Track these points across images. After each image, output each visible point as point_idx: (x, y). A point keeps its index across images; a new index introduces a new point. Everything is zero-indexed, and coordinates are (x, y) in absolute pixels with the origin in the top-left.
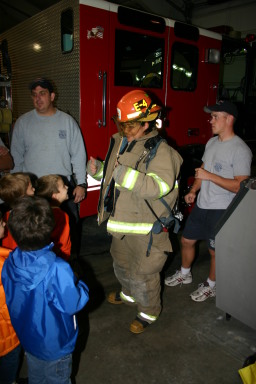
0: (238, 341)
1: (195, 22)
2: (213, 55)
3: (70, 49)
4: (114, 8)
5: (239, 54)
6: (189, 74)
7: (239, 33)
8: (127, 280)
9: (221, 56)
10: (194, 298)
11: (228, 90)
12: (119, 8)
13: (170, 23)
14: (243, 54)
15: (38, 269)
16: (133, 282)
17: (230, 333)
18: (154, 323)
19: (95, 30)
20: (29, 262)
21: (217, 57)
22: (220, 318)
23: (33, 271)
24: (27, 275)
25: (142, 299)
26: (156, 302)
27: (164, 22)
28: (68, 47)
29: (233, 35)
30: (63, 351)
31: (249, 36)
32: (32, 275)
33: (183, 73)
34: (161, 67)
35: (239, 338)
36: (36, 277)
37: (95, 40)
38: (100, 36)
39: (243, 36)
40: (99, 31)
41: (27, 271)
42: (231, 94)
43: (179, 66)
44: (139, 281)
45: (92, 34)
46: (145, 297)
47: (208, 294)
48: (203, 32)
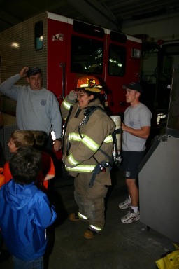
0: (155, 245)
1: (124, 31)
2: (136, 53)
3: (41, 48)
4: (70, 21)
5: (153, 53)
6: (120, 65)
7: (153, 39)
8: (82, 203)
9: (141, 53)
10: (123, 221)
11: (146, 76)
12: (74, 22)
13: (108, 32)
14: (156, 52)
15: (24, 197)
16: (86, 204)
17: (150, 239)
18: (100, 232)
19: (57, 36)
20: (19, 191)
21: (138, 54)
22: (143, 229)
23: (21, 198)
24: (17, 200)
25: (92, 216)
26: (101, 218)
27: (104, 31)
28: (39, 46)
29: (149, 40)
30: (36, 255)
31: (159, 41)
32: (20, 200)
33: (116, 65)
34: (102, 60)
35: (156, 243)
36: (22, 202)
37: (58, 42)
38: (61, 39)
39: (156, 41)
40: (60, 36)
41: (17, 197)
42: (148, 78)
43: (113, 60)
44: (90, 203)
45: (56, 38)
46: (94, 214)
47: (133, 218)
48: (129, 38)
